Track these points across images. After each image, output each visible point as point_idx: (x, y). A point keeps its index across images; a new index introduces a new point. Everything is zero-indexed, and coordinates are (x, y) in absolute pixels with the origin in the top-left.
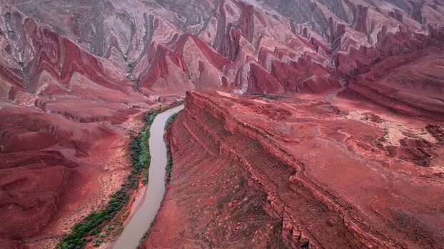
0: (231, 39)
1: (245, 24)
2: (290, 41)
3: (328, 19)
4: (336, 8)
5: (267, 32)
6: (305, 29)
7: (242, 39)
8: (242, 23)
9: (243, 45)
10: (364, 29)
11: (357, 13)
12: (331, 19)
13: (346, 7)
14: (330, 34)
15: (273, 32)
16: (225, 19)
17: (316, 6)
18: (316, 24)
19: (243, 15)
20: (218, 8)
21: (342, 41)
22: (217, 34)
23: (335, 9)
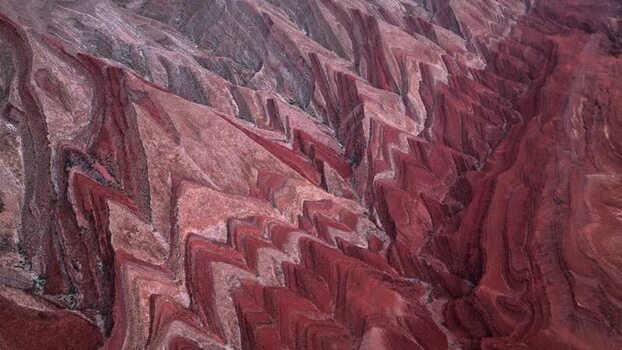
0: (81, 221)
1: (115, 139)
2: (255, 172)
3: (307, 58)
4: (306, 17)
5: (186, 160)
6: (271, 103)
7: (117, 214)
8: (104, 137)
9: (126, 241)
10: (389, 78)
11: (357, 31)
12: (313, 57)
13: (329, 16)
14: (324, 102)
15: (204, 153)
16: (43, 128)
17: (271, 23)
18: (284, 71)
19: (101, 105)
20: (15, 83)
21: (367, 134)
22: (28, 197)
23: (307, 20)
